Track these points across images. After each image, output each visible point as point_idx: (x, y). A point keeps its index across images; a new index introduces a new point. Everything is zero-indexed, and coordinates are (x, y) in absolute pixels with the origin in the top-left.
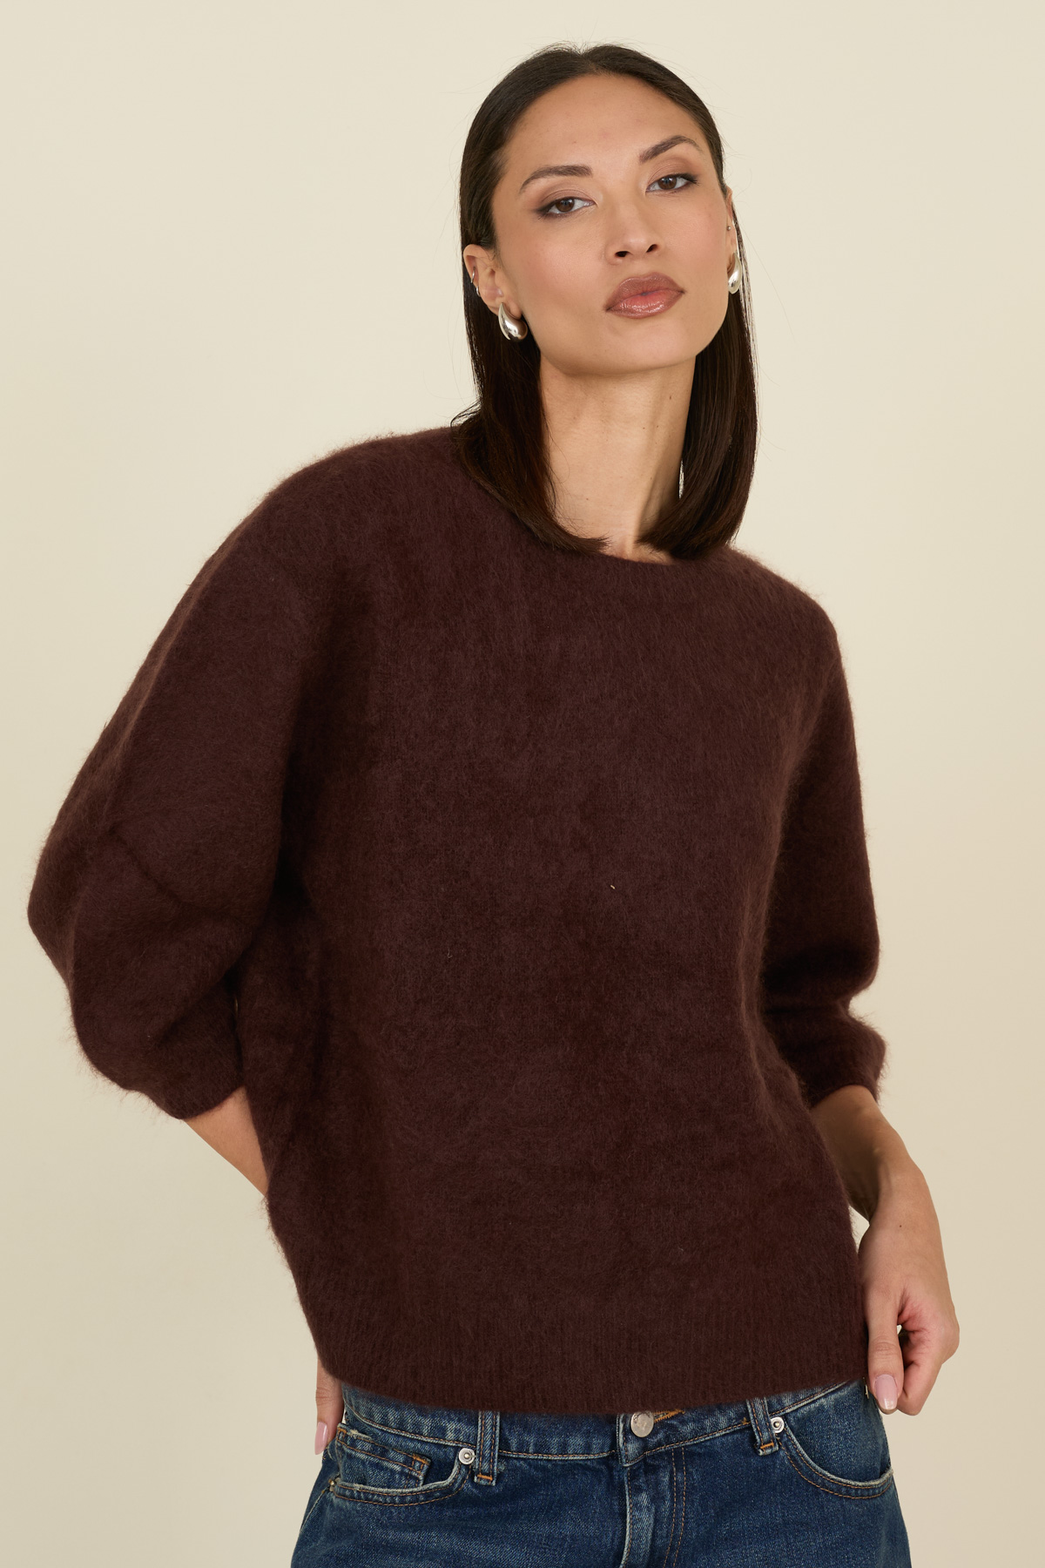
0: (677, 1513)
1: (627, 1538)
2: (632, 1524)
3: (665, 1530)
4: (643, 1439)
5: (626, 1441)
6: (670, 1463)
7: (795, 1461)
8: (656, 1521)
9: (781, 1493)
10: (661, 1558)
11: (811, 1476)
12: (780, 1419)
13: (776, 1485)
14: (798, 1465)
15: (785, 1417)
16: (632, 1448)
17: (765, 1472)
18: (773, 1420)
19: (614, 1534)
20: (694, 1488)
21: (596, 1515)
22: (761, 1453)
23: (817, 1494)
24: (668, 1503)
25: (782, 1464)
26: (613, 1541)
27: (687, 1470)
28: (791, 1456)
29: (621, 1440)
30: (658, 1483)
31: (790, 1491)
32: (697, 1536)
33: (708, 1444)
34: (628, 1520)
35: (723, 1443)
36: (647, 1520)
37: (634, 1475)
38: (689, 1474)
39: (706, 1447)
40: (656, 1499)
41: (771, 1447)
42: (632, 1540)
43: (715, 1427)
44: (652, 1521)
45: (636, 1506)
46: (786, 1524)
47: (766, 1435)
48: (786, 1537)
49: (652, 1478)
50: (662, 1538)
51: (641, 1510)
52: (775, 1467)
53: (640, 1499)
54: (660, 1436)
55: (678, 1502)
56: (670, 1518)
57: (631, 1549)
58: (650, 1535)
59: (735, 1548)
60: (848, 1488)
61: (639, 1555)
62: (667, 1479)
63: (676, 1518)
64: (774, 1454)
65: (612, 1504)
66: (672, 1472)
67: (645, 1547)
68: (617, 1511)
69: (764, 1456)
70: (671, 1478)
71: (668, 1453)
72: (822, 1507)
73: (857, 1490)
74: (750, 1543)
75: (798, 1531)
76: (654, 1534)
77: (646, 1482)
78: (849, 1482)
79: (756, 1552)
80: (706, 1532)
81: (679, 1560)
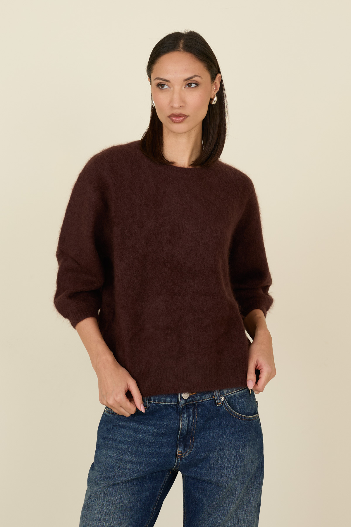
0: (194, 420)
1: (181, 425)
2: (182, 422)
3: (191, 424)
4: (186, 400)
5: (181, 400)
6: (193, 406)
7: (227, 408)
8: (188, 421)
9: (223, 417)
10: (190, 432)
11: (231, 413)
12: (223, 397)
13: (222, 414)
14: (228, 409)
15: (225, 397)
16: (182, 402)
17: (219, 411)
18: (221, 398)
19: (177, 424)
20: (199, 414)
21: (173, 419)
22: (217, 405)
23: (233, 418)
24: (192, 417)
25: (223, 409)
26: (177, 426)
27: (197, 409)
28: (226, 407)
29: (180, 399)
30: (189, 412)
31: (226, 416)
32: (200, 427)
33: (203, 402)
34: (181, 421)
35: (207, 402)
36: (186, 421)
37: (183, 409)
38: (198, 410)
39: (203, 403)
40: (189, 416)
41: (220, 404)
42: (182, 426)
43: (205, 398)
44: (187, 421)
45: (183, 417)
46: (224, 425)
47: (219, 401)
48: (224, 428)
49: (188, 410)
50: (190, 426)
51: (184, 418)
52: (221, 410)
53: (184, 415)
54: (190, 399)
55: (195, 417)
56: (192, 421)
57: (181, 428)
58: (187, 425)
59: (211, 431)
60: (242, 417)
61: (184, 430)
62: (192, 411)
63: (194, 421)
64: (221, 406)
65: (177, 417)
66: (193, 409)
67: (185, 428)
68: (178, 418)
69: (218, 406)
70: (193, 411)
71: (192, 404)
72: (234, 421)
73: (244, 418)
74: (215, 430)
75: (228, 427)
76: (188, 425)
77: (186, 411)
78: (242, 415)
79: (216, 432)
80: (203, 426)
81: (195, 433)
